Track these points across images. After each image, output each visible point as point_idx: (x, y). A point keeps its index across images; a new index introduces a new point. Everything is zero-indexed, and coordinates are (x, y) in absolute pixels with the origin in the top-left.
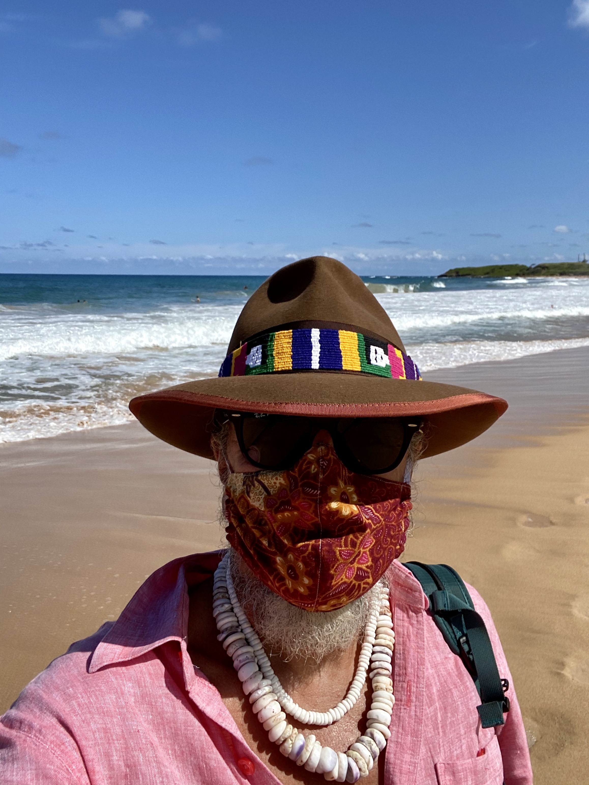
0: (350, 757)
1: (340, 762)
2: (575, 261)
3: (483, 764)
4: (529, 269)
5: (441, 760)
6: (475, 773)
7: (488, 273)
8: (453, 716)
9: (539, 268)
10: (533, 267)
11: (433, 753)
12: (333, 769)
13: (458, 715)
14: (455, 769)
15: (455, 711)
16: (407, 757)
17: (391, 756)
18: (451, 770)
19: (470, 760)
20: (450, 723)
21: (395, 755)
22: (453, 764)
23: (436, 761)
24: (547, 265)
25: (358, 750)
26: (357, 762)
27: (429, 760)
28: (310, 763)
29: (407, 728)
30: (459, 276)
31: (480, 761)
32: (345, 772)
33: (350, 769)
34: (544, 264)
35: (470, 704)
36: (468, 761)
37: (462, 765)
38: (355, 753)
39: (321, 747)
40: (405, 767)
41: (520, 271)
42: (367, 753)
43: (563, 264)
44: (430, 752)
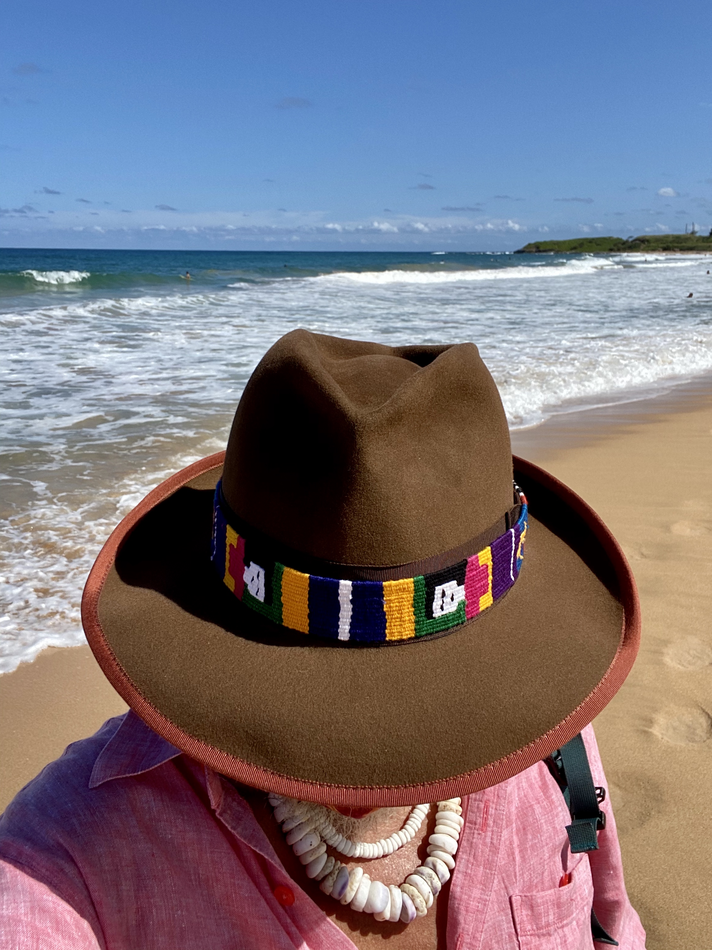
0: (406, 892)
1: (393, 900)
2: (682, 233)
3: (568, 894)
4: (625, 243)
5: (517, 892)
6: (559, 905)
7: (575, 248)
8: (534, 837)
9: (637, 242)
10: (631, 240)
11: (507, 883)
12: (385, 909)
13: (541, 836)
14: (534, 902)
15: (538, 830)
16: (476, 893)
17: (456, 889)
18: (528, 903)
19: (553, 890)
20: (532, 846)
21: (462, 888)
22: (531, 896)
23: (511, 893)
24: (647, 238)
25: (415, 885)
26: (413, 900)
27: (503, 892)
28: (356, 903)
29: (479, 859)
30: (540, 251)
31: (565, 892)
32: (398, 912)
33: (404, 908)
34: (644, 237)
35: (556, 822)
36: (549, 892)
37: (542, 897)
38: (412, 888)
39: (370, 882)
40: (473, 904)
41: (615, 245)
42: (426, 889)
43: (667, 236)
44: (504, 882)
